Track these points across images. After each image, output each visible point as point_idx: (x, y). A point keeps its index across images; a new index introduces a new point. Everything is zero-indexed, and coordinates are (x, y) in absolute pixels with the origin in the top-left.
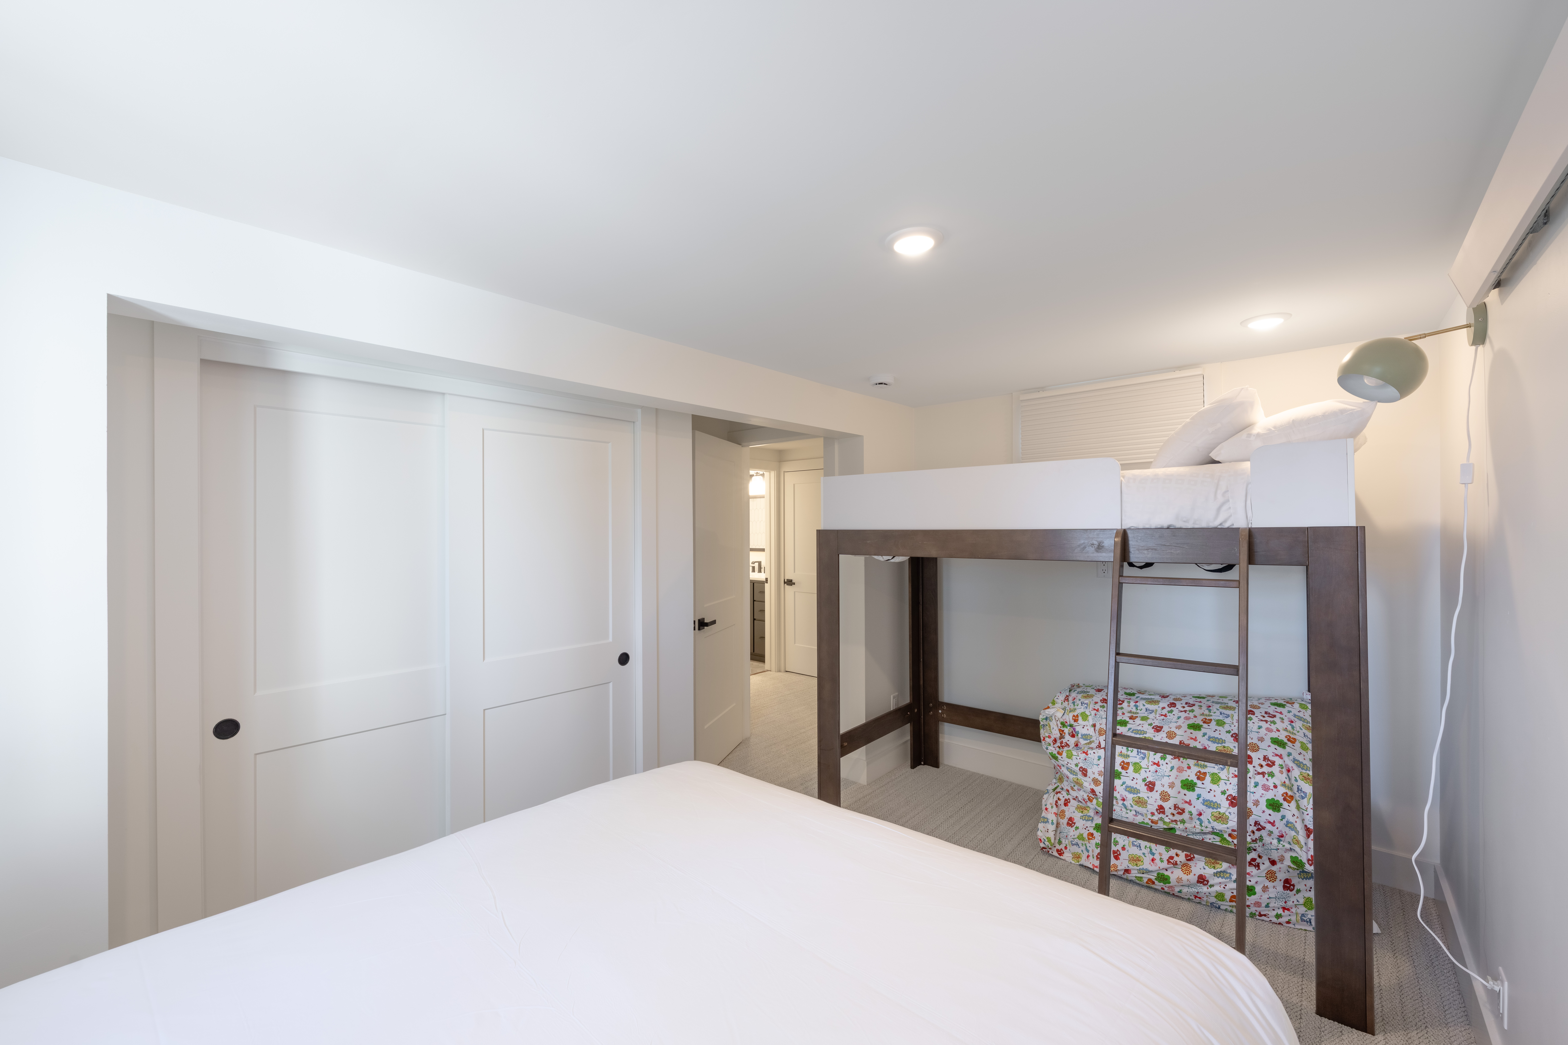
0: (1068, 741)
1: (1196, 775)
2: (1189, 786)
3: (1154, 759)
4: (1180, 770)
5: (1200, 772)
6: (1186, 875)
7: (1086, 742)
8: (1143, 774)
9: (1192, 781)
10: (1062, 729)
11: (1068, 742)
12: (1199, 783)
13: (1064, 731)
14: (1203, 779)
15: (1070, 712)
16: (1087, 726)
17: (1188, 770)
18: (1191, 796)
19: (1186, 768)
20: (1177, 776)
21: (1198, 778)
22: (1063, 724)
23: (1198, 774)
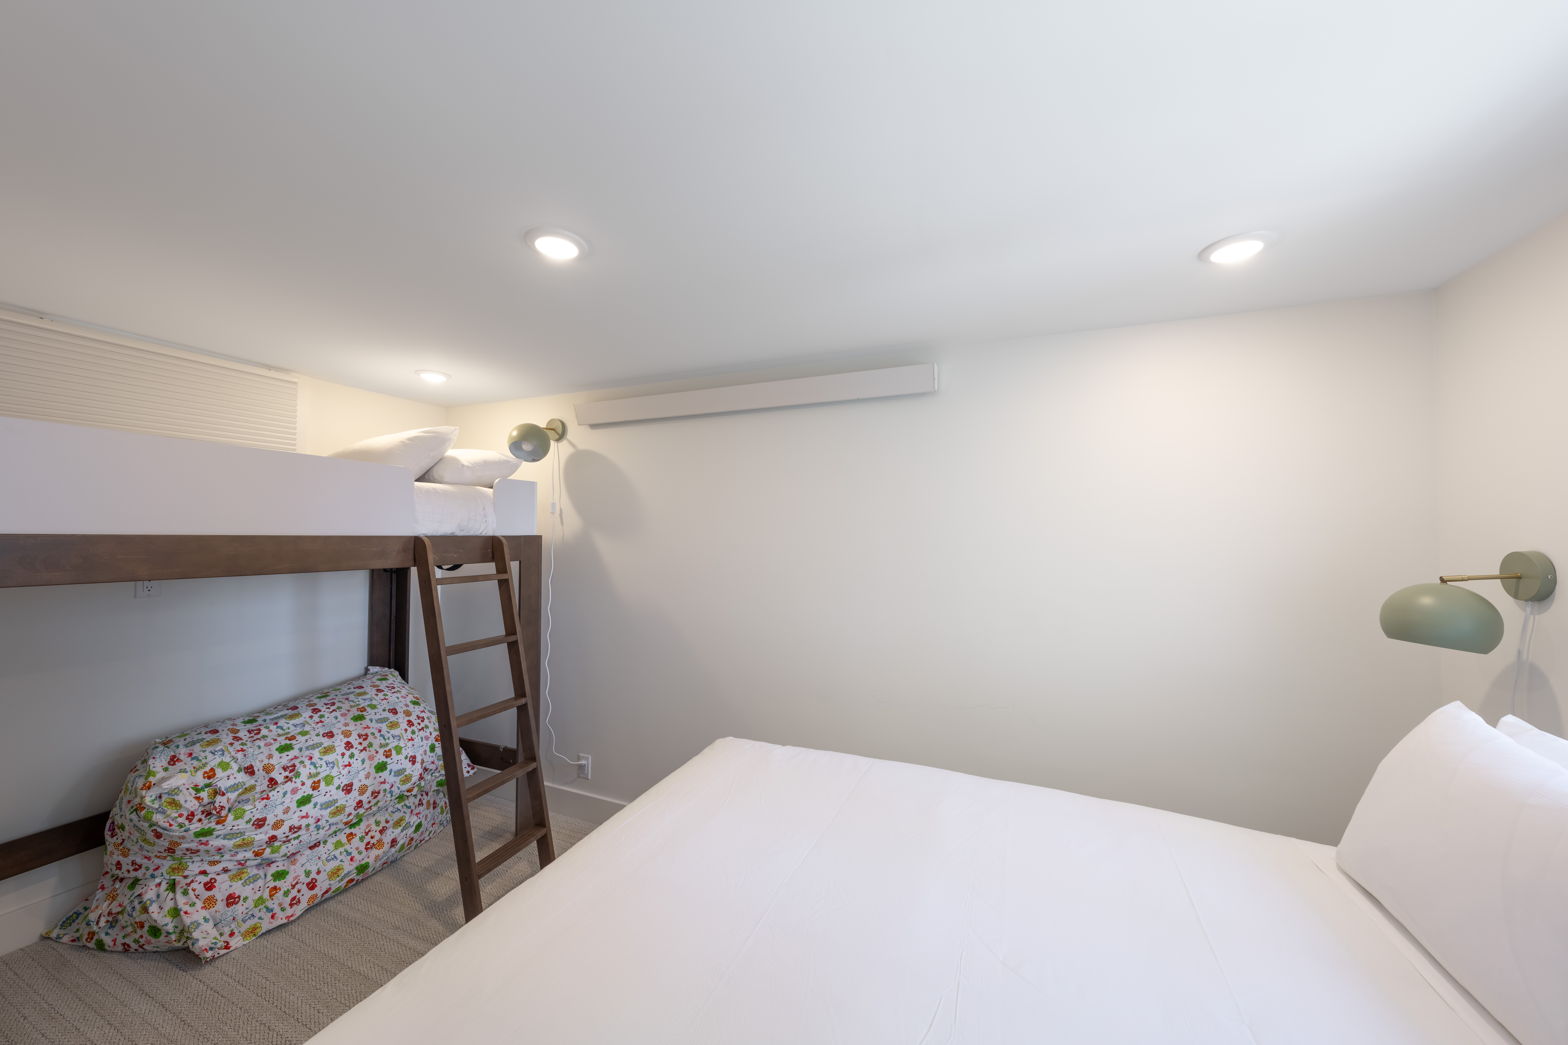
0: (220, 802)
1: (384, 755)
2: (381, 767)
3: (344, 762)
4: (371, 758)
5: (385, 751)
6: (381, 849)
7: (237, 793)
8: (336, 782)
9: (383, 761)
10: (198, 795)
11: (221, 804)
12: (389, 760)
13: (200, 797)
14: (391, 755)
15: (196, 772)
16: (233, 774)
17: (377, 755)
18: (385, 775)
19: (375, 754)
20: (371, 765)
21: (387, 757)
22: (197, 789)
23: (385, 753)
